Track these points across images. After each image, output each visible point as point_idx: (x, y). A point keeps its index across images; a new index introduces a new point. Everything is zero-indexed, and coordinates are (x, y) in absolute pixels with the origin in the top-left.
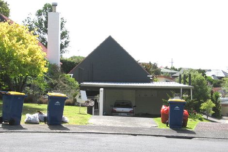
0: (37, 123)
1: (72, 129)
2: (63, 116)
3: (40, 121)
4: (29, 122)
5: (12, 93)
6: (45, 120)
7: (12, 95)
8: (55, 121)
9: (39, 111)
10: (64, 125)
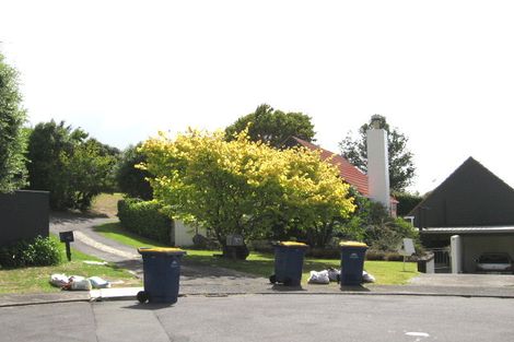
0: (325, 283)
1: (374, 290)
2: (364, 273)
3: (331, 280)
4: (314, 282)
5: (287, 243)
6: (338, 279)
7: (286, 247)
8: (352, 280)
9: (329, 268)
10: (365, 286)
